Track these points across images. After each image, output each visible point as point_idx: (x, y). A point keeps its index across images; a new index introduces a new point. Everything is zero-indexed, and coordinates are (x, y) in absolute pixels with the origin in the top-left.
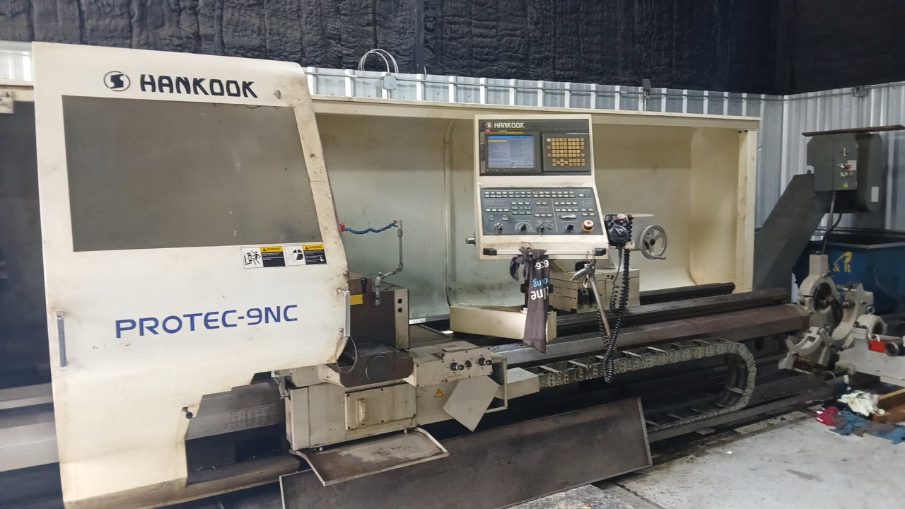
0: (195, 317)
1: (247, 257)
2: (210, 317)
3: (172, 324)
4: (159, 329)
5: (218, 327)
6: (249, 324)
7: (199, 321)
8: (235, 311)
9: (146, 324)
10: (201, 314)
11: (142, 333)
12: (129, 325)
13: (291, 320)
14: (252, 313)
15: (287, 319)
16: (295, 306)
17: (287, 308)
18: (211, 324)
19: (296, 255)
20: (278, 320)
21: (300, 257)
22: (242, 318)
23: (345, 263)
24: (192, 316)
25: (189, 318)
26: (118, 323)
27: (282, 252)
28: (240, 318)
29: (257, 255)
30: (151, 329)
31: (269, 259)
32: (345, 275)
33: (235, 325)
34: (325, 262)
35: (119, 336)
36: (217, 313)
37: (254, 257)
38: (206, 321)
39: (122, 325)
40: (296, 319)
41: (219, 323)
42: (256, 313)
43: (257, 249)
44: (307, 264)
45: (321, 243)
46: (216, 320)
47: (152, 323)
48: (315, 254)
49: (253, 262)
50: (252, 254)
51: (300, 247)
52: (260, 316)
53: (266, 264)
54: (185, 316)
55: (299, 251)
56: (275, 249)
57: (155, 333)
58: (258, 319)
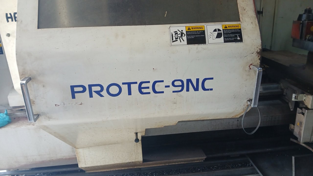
0: (132, 85)
1: (174, 34)
2: (143, 85)
3: (114, 90)
4: (104, 93)
5: (149, 93)
6: (174, 92)
7: (135, 88)
8: (163, 81)
9: (94, 89)
10: (136, 83)
11: (91, 96)
12: (81, 89)
13: (208, 90)
14: (176, 83)
15: (204, 89)
16: (212, 79)
17: (205, 80)
18: (144, 91)
19: (216, 33)
20: (196, 89)
21: (219, 36)
22: (169, 86)
23: (259, 42)
24: (129, 84)
25: (126, 86)
26: (72, 87)
27: (204, 31)
28: (166, 87)
29: (182, 34)
30: (98, 93)
31: (193, 37)
32: (258, 53)
33: (163, 92)
34: (241, 40)
35: (74, 97)
36: (149, 82)
37: (180, 35)
38: (140, 88)
39: (76, 89)
40: (211, 89)
41: (150, 90)
42: (179, 83)
43: (183, 28)
44: (225, 42)
45: (239, 23)
46: (148, 88)
47: (98, 89)
48: (233, 33)
49: (178, 40)
50: (179, 33)
51: (220, 26)
52: (182, 86)
53: (190, 42)
54: (123, 84)
55: (219, 30)
56: (198, 28)
57: (102, 96)
58: (180, 88)
